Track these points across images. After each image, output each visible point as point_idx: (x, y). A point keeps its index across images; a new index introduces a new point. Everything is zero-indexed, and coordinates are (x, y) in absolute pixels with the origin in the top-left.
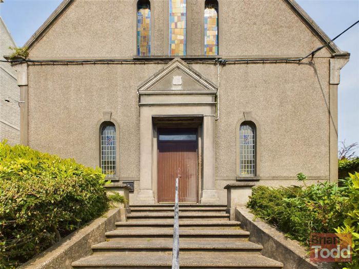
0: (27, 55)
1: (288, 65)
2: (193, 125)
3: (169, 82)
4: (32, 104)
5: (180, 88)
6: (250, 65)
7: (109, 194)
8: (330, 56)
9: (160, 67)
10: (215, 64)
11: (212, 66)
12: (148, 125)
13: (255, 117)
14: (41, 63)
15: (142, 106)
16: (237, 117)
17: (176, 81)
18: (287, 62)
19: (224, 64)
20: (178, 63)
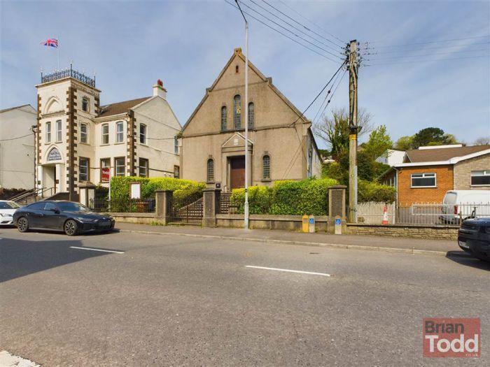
0: (182, 134)
1: (284, 129)
2: (242, 158)
3: (234, 142)
4: (183, 154)
5: (237, 144)
6: (267, 130)
8: (303, 123)
9: (231, 134)
10: (253, 131)
11: (251, 132)
12: (225, 160)
13: (269, 153)
14: (187, 137)
15: (222, 152)
16: (261, 154)
17: (236, 141)
18: (283, 127)
19: (256, 131)
20: (236, 134)
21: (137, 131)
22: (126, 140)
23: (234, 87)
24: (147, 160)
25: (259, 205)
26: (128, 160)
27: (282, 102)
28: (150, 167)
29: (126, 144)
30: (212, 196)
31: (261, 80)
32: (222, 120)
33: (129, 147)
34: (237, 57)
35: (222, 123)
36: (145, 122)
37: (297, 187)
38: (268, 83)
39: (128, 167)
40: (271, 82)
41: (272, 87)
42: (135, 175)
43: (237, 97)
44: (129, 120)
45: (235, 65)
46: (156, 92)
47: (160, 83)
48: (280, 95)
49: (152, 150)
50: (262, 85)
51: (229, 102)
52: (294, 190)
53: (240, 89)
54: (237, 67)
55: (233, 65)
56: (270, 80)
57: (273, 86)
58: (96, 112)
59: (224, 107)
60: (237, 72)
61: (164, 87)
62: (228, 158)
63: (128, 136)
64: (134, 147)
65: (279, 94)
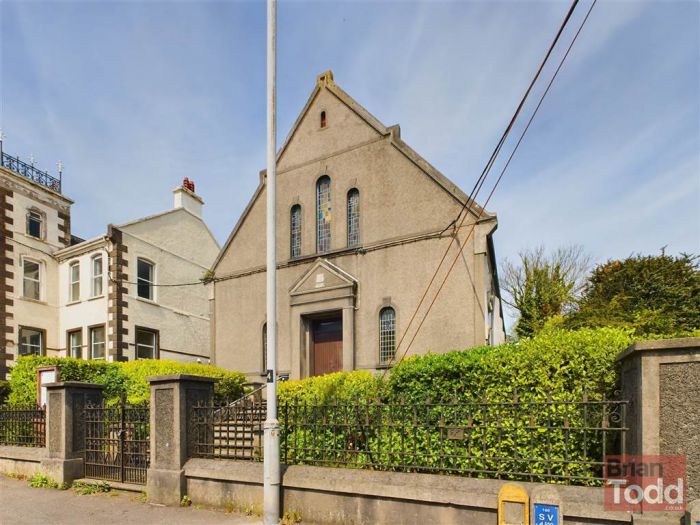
0: (213, 273)
1: (428, 241)
2: (336, 317)
3: (313, 281)
4: (217, 314)
5: (322, 285)
6: (388, 249)
7: (246, 388)
8: (475, 221)
9: (309, 265)
10: (356, 254)
11: (354, 256)
12: (297, 323)
13: (394, 303)
14: (223, 280)
15: (292, 306)
16: (376, 304)
17: (320, 278)
18: (427, 238)
19: (364, 252)
20: (320, 262)
21: (131, 272)
22: (108, 289)
23: (316, 160)
24: (156, 332)
25: (338, 430)
26: (110, 331)
27: (423, 177)
28: (162, 346)
29: (107, 298)
30: (171, 400)
31: (375, 135)
32: (293, 236)
33: (111, 303)
34: (323, 92)
35: (292, 243)
36: (148, 255)
37: (465, 363)
38: (390, 139)
39: (110, 345)
40: (397, 135)
41: (400, 147)
42: (125, 359)
43: (323, 180)
44: (111, 248)
45: (320, 111)
46: (178, 201)
47: (189, 186)
48: (419, 163)
49: (166, 312)
50: (378, 146)
51: (307, 197)
52: (455, 375)
53: (329, 162)
54: (323, 115)
55: (315, 112)
56: (396, 131)
57: (403, 145)
58: (61, 240)
59: (296, 208)
60: (323, 125)
61: (197, 193)
62: (304, 317)
63: (111, 282)
64: (121, 304)
65: (415, 162)
